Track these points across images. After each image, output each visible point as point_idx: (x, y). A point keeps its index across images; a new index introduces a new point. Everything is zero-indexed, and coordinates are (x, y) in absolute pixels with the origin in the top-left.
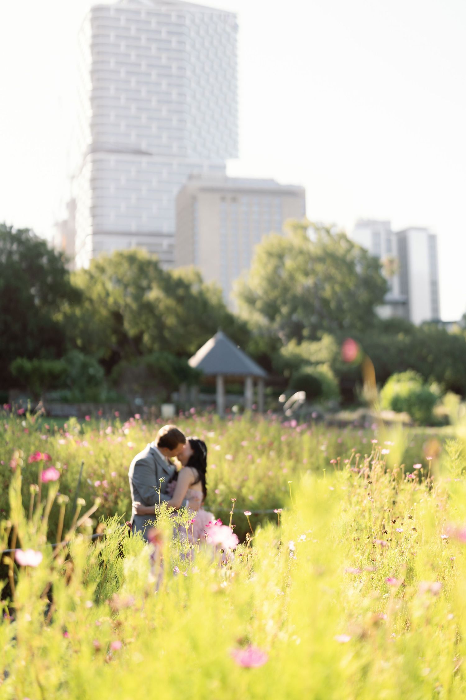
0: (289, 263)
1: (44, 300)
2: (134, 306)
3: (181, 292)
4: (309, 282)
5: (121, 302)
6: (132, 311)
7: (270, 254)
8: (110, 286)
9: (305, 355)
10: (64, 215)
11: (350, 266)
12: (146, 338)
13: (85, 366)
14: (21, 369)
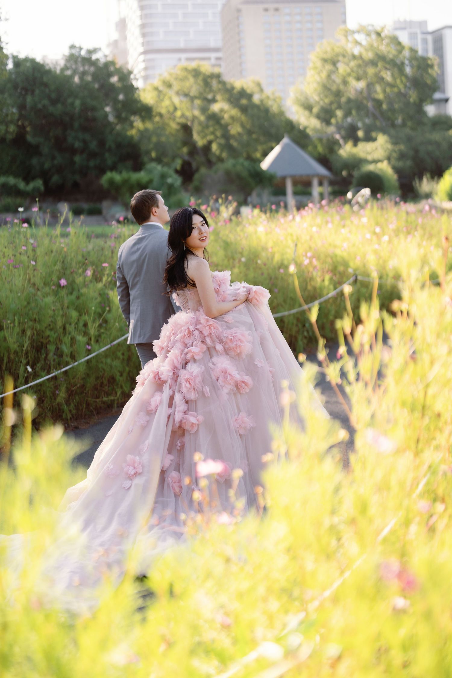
0: (342, 68)
1: (118, 117)
2: (202, 118)
3: (244, 102)
4: (361, 85)
5: (188, 114)
6: (200, 123)
7: (325, 61)
8: (176, 100)
9: (362, 155)
10: (115, 36)
11: (400, 67)
12: (214, 147)
13: (163, 176)
14: (111, 182)
